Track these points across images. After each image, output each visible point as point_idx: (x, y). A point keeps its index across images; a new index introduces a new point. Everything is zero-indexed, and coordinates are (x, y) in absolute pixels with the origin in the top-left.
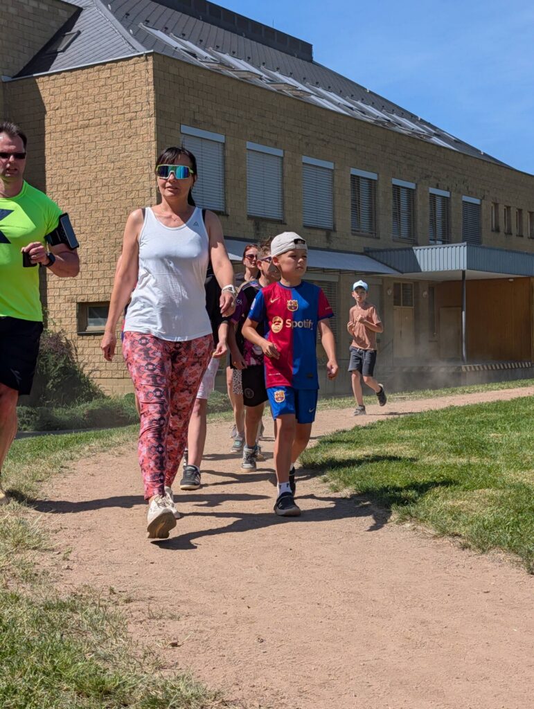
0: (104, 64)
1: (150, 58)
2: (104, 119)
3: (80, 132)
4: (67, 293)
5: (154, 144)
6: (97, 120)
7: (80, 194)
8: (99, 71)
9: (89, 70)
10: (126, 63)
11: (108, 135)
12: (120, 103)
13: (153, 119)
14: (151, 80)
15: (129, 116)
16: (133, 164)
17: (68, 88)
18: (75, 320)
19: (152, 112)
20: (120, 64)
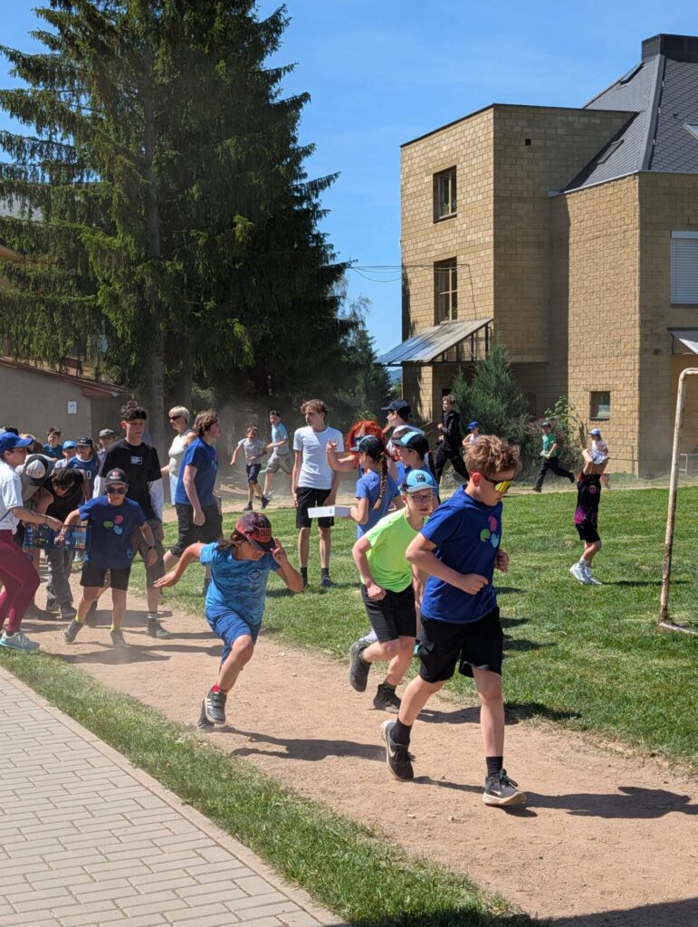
0: (609, 182)
1: (637, 177)
2: (609, 231)
3: (594, 242)
4: (584, 383)
5: (638, 253)
6: (605, 232)
7: (594, 297)
8: (607, 188)
9: (601, 187)
10: (622, 181)
11: (610, 245)
12: (618, 217)
13: (638, 231)
14: (637, 197)
15: (624, 228)
16: (625, 271)
17: (588, 203)
18: (589, 406)
19: (637, 225)
20: (619, 182)
